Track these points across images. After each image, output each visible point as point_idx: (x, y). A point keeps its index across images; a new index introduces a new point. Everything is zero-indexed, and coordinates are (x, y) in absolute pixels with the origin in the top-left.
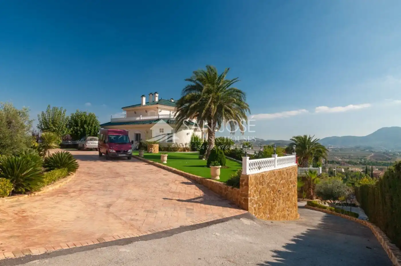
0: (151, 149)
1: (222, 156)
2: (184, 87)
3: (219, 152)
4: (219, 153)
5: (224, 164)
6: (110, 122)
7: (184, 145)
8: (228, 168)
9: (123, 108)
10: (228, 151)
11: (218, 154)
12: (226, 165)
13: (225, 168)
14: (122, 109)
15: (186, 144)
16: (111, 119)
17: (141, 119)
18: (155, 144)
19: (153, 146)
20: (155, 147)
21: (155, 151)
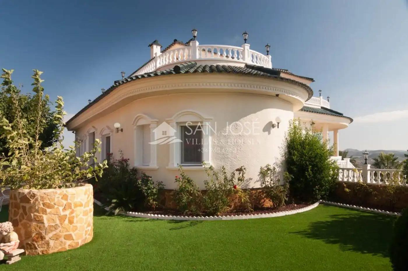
18: (43, 191)
19: (28, 201)
20: (44, 212)
21: (42, 238)
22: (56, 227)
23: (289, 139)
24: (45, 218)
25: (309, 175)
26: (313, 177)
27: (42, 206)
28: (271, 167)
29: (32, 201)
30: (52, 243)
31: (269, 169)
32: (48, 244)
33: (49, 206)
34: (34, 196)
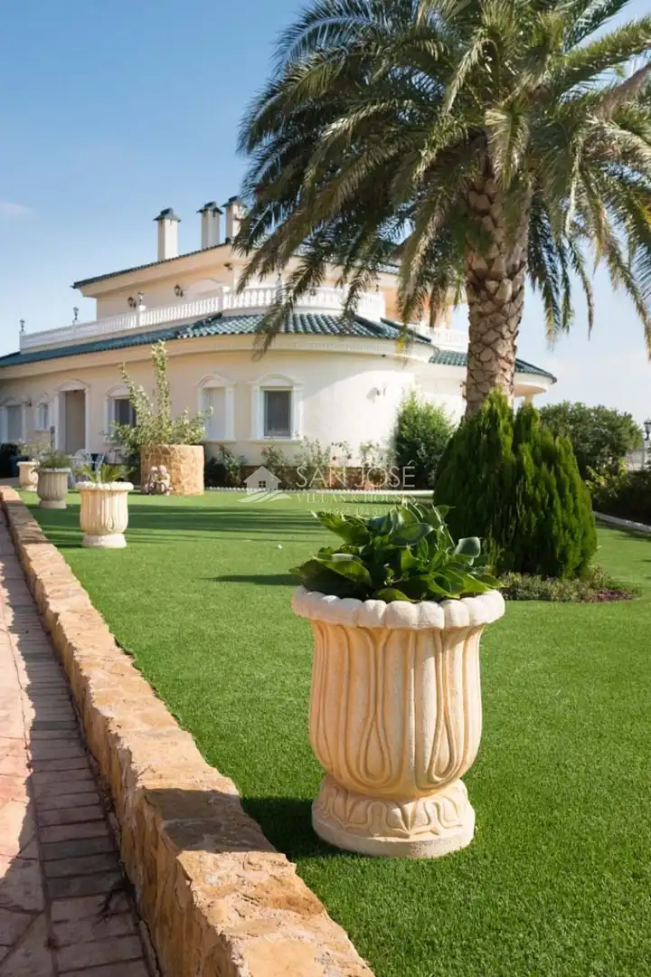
0: (154, 468)
1: (561, 487)
2: (295, 18)
3: (525, 448)
4: (527, 459)
5: (574, 557)
6: (17, 354)
7: (356, 453)
8: (615, 592)
9: (77, 285)
10: (609, 481)
11: (519, 469)
12: (592, 566)
13: (582, 598)
14: (78, 291)
15: (365, 450)
16: (23, 338)
17: (142, 323)
18: (179, 446)
19: (169, 453)
20: (181, 462)
21: (180, 482)
22: (188, 475)
23: (402, 410)
24: (182, 467)
25: (423, 456)
26: (427, 459)
27: (179, 457)
28: (374, 444)
29: (172, 453)
30: (186, 487)
31: (371, 446)
32: (183, 487)
33: (184, 459)
34: (173, 449)
